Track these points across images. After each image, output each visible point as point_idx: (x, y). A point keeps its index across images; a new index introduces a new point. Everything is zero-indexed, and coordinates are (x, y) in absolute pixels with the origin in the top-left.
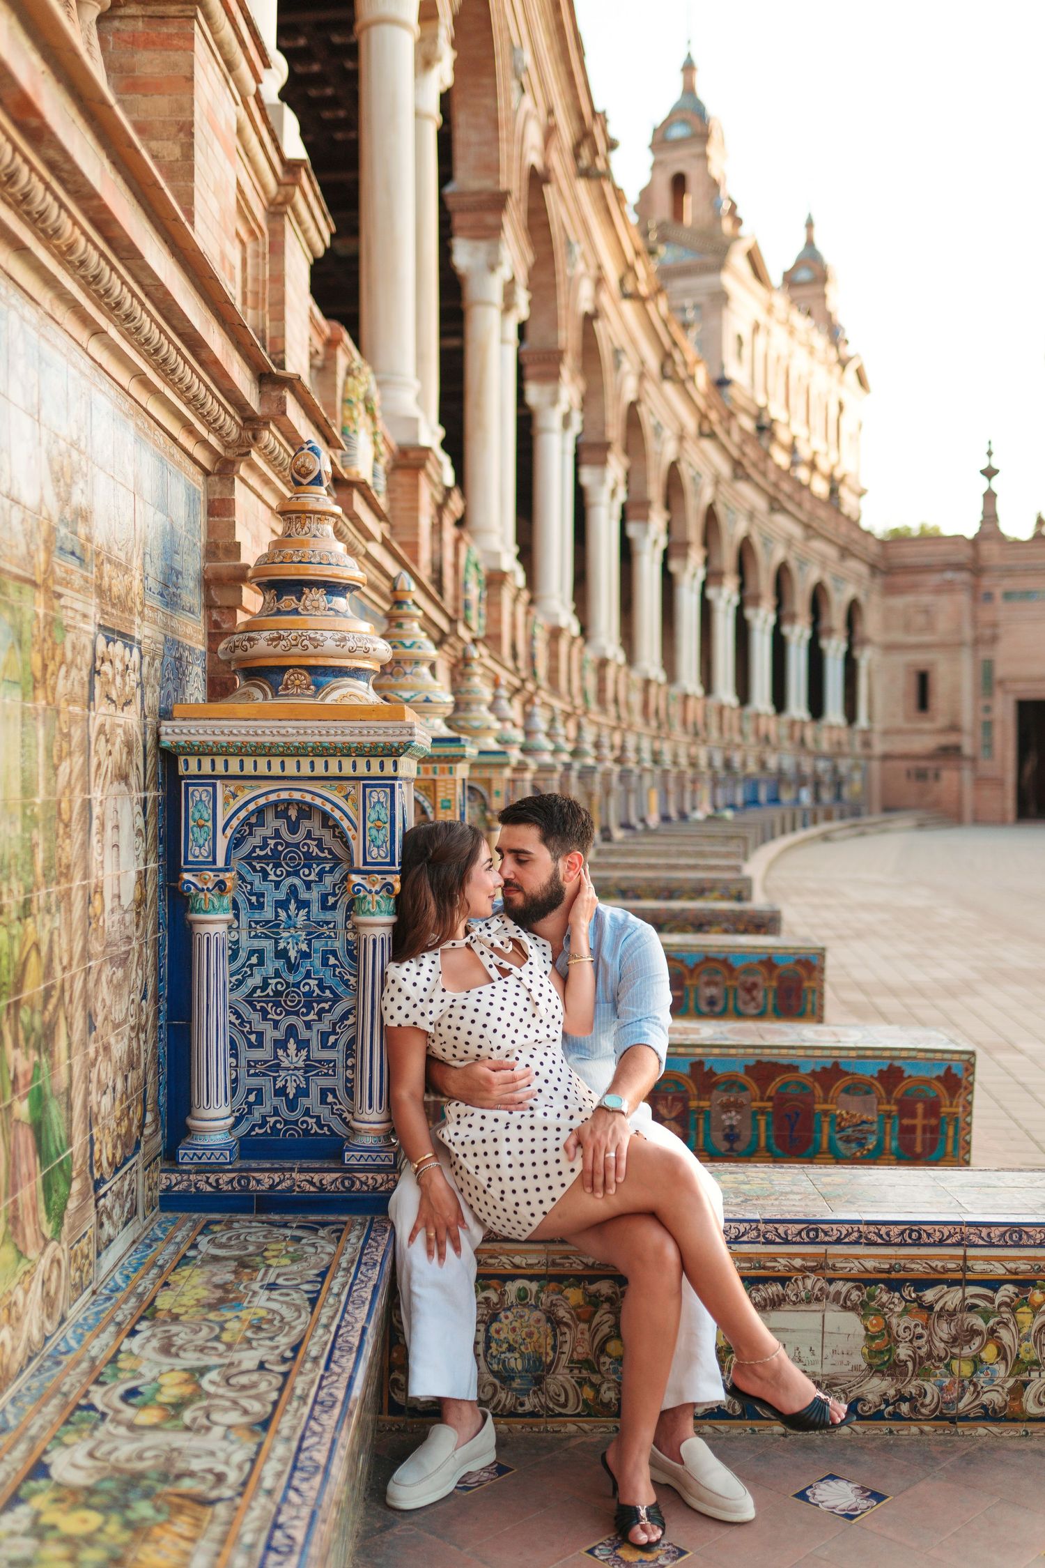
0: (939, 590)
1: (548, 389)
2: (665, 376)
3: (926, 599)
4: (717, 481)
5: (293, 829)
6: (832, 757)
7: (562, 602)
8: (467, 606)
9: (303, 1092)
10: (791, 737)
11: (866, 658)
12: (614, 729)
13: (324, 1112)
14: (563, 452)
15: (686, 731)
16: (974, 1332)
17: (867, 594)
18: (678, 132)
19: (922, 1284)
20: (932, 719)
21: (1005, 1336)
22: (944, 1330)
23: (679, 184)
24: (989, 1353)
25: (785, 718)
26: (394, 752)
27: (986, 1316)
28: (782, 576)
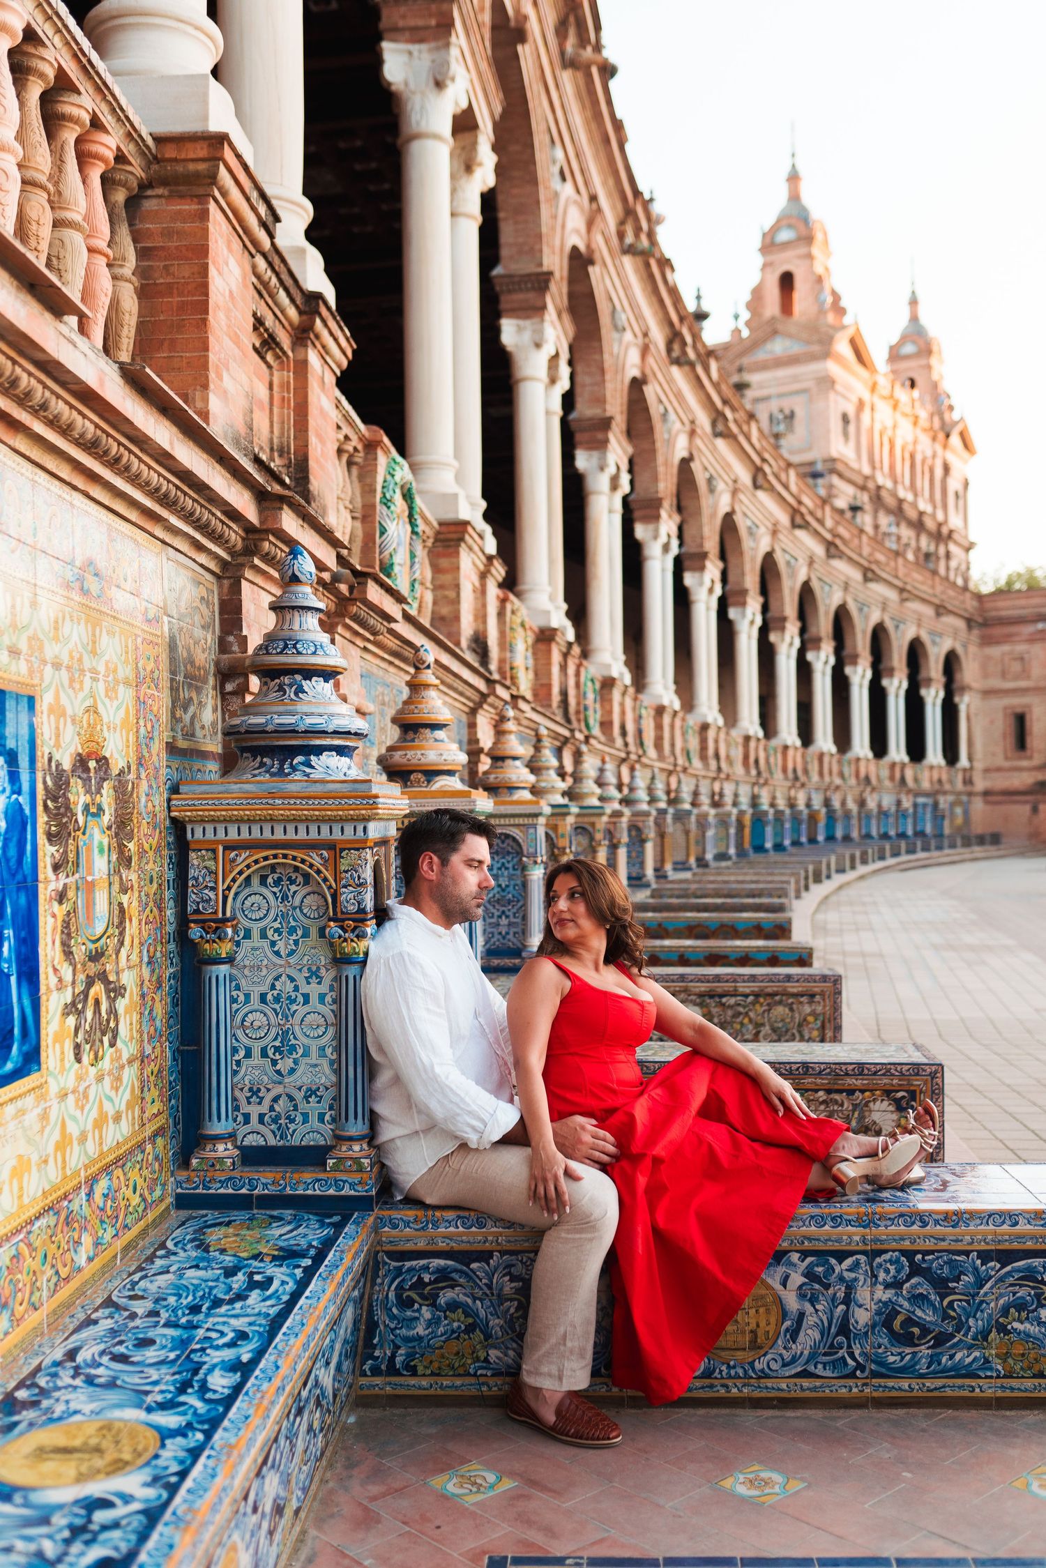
0: (1031, 640)
1: (651, 527)
2: (756, 486)
3: (1021, 648)
4: (811, 562)
5: (503, 842)
6: (933, 794)
7: (666, 688)
8: (586, 708)
9: (507, 933)
10: (892, 778)
11: (965, 703)
12: (714, 779)
13: (515, 940)
14: (663, 570)
15: (786, 778)
16: (740, 1013)
17: (965, 646)
18: (785, 235)
19: (721, 996)
20: (1031, 758)
21: (752, 1014)
22: (730, 1013)
23: (787, 281)
24: (746, 1021)
25: (886, 760)
26: (536, 815)
27: (744, 1007)
28: (879, 637)
